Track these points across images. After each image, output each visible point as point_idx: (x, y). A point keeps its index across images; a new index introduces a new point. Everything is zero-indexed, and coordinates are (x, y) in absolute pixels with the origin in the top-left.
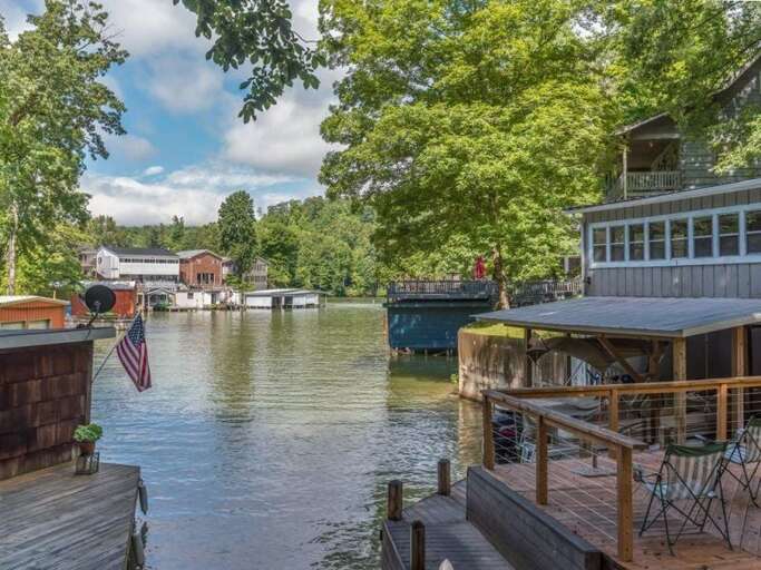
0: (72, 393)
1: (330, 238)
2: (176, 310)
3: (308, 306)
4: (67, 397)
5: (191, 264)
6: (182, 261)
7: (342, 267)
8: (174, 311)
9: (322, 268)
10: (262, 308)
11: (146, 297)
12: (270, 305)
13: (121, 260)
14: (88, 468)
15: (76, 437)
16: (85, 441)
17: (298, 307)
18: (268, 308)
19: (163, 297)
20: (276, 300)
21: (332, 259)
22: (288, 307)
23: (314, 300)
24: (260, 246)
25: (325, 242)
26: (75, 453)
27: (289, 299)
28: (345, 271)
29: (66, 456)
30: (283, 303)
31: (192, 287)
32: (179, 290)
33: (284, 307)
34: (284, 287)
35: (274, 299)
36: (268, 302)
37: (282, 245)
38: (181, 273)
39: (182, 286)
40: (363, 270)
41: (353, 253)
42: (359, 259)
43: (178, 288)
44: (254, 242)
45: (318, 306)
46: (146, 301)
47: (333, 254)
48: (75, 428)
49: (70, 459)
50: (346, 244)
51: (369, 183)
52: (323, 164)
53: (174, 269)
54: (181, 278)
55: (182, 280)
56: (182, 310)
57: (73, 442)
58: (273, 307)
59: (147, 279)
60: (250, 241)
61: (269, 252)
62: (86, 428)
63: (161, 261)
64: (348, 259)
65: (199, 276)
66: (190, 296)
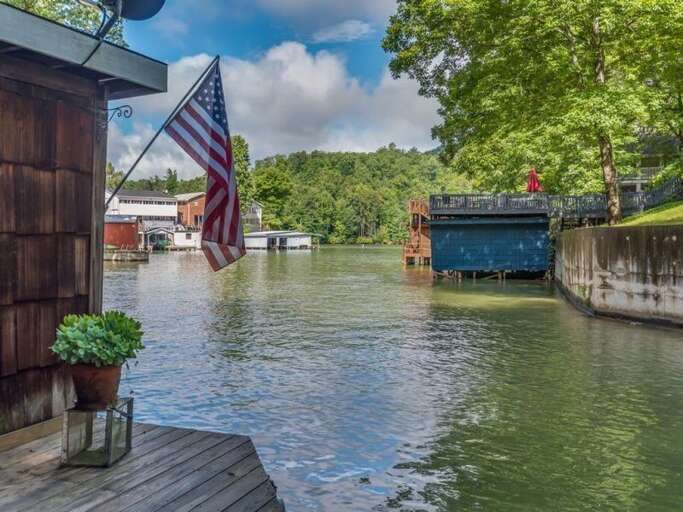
0: (47, 224)
1: (314, 189)
2: (176, 250)
3: (301, 247)
4: (33, 234)
5: (189, 205)
6: (179, 203)
7: (325, 216)
8: (172, 250)
9: (307, 216)
10: (258, 248)
11: (146, 235)
12: (266, 246)
13: (120, 201)
14: (98, 441)
15: (59, 347)
16: (89, 364)
17: (292, 248)
18: (264, 249)
19: (161, 237)
20: (272, 241)
21: (315, 209)
22: (282, 248)
23: (307, 241)
24: (255, 189)
25: (309, 192)
26: (61, 396)
27: (283, 241)
28: (328, 219)
29: (34, 407)
30: (278, 244)
31: (189, 228)
32: (177, 231)
33: (280, 248)
34: (278, 229)
35: (269, 239)
36: (263, 243)
37: (276, 190)
38: (180, 214)
39: (181, 227)
40: (345, 219)
41: (336, 203)
42: (342, 209)
43: (177, 228)
44: (250, 186)
45: (311, 248)
46: (146, 241)
47: (317, 204)
48: (58, 321)
49: (48, 415)
50: (329, 195)
51: (441, 55)
52: (389, 24)
53: (172, 211)
54: (178, 219)
55: (179, 222)
56: (181, 250)
57: (54, 367)
58: (269, 248)
59: (146, 220)
60: (245, 184)
61: (264, 195)
62: (90, 321)
63: (160, 203)
64: (331, 209)
65: (196, 217)
66: (189, 237)
